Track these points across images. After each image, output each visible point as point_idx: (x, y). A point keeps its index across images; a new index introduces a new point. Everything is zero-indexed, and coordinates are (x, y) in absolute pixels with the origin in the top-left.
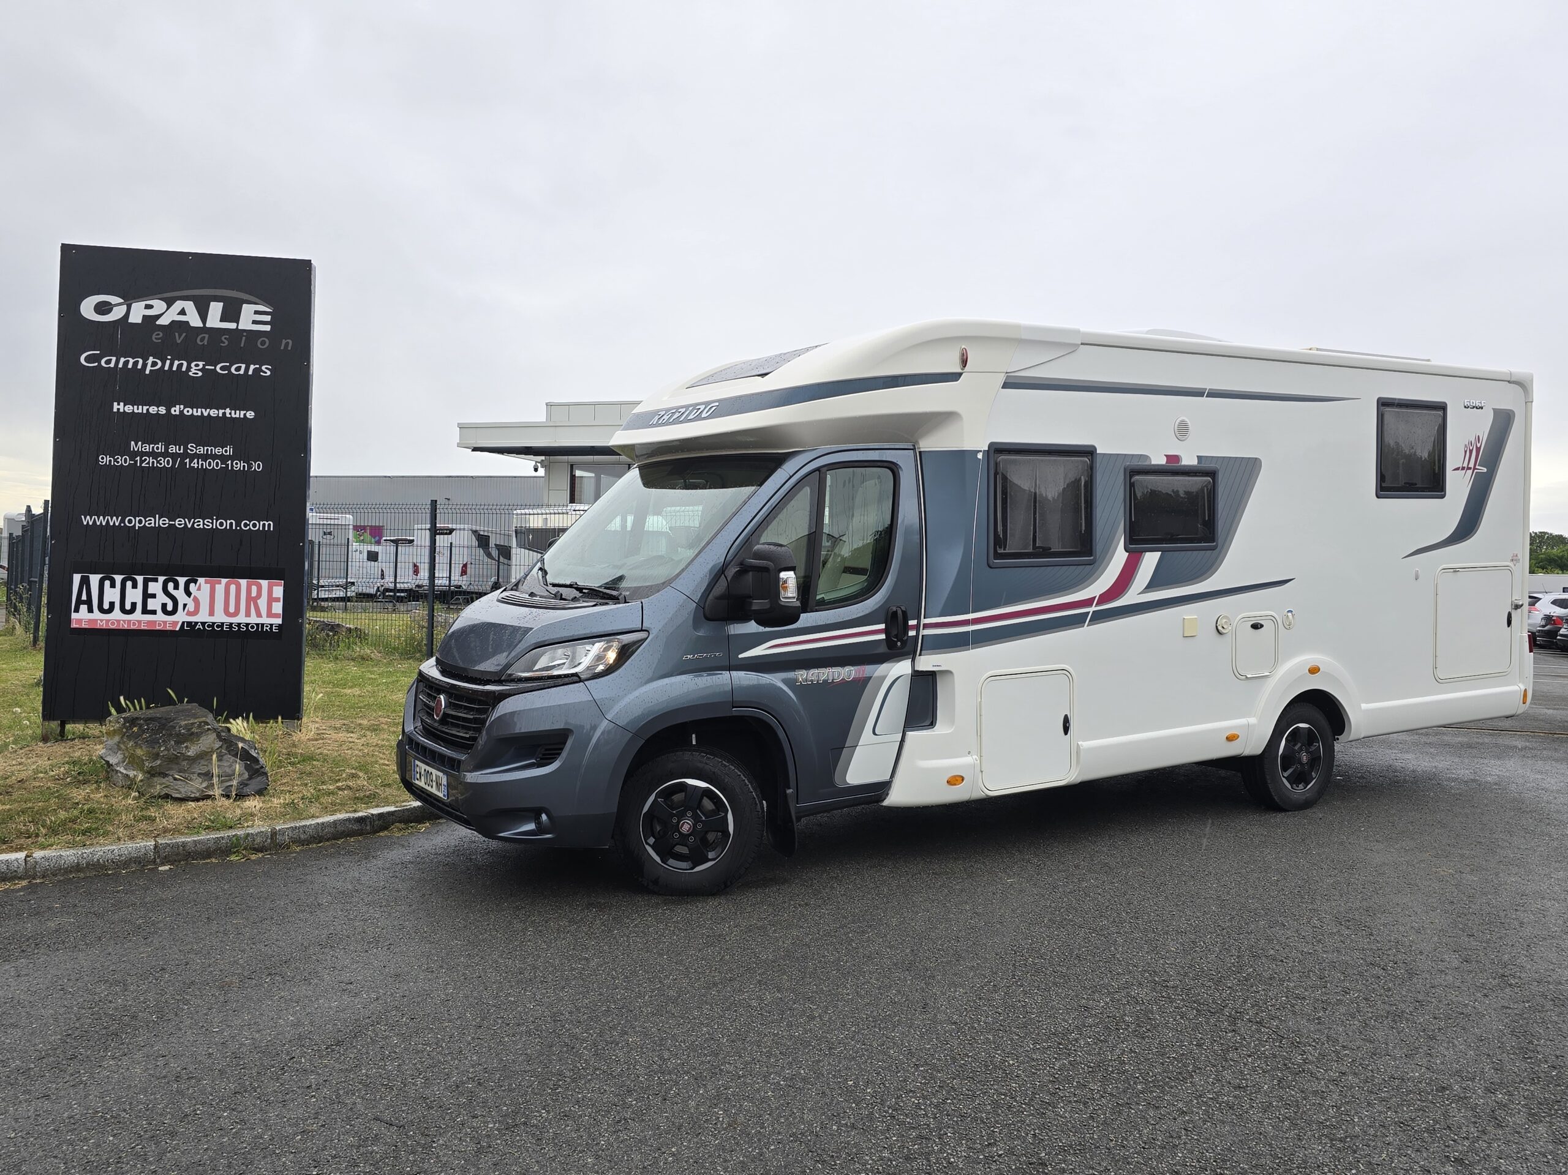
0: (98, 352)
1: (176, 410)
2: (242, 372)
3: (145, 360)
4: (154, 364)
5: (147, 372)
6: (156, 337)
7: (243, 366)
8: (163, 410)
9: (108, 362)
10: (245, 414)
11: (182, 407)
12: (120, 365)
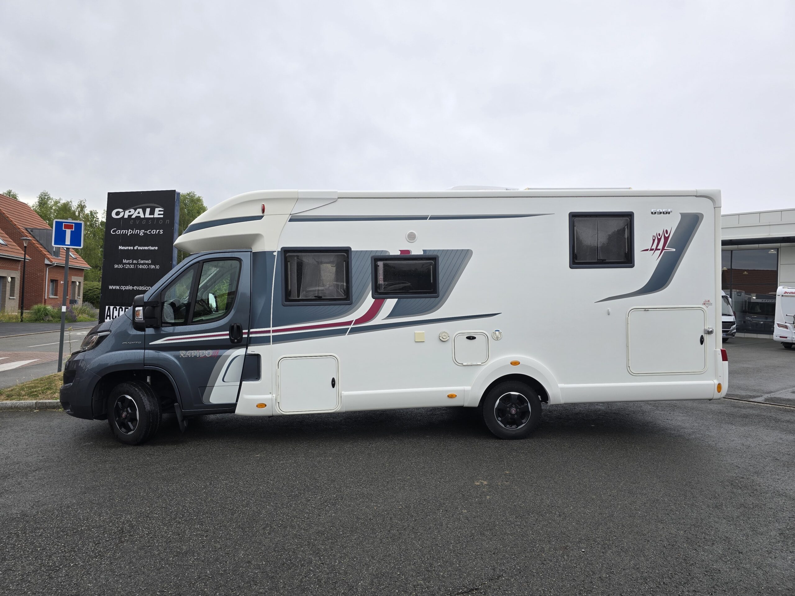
0: (116, 229)
1: (135, 248)
2: (154, 233)
3: (128, 230)
4: (130, 232)
5: (128, 235)
6: (131, 222)
7: (155, 230)
8: (132, 248)
9: (118, 232)
10: (155, 248)
11: (137, 246)
12: (121, 233)
